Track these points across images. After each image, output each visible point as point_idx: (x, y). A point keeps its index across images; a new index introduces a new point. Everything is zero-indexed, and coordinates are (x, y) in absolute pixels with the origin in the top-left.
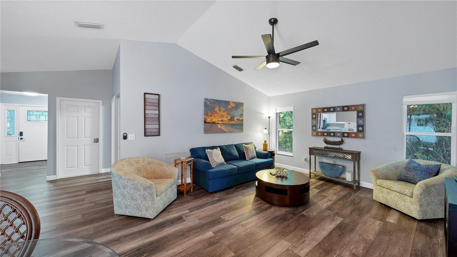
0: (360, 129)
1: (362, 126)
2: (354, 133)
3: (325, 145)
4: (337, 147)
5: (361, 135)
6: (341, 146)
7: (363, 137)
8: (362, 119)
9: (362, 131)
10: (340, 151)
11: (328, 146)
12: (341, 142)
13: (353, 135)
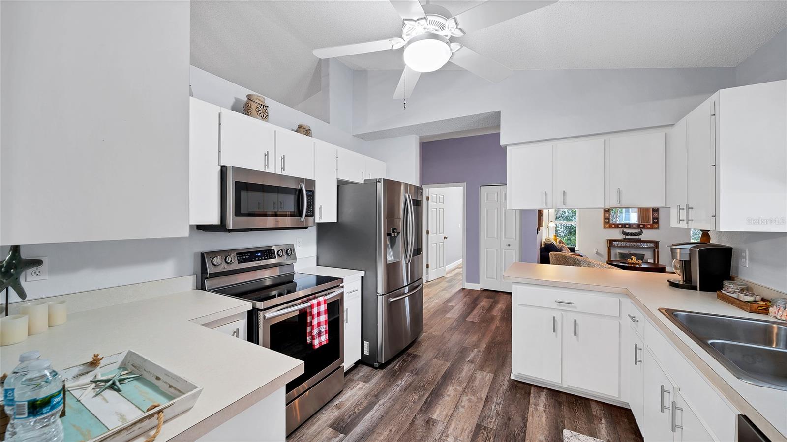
0: (656, 221)
1: (657, 218)
2: (650, 225)
3: (624, 236)
4: (637, 237)
5: (656, 226)
6: (640, 237)
7: (658, 228)
8: (657, 212)
9: (657, 223)
10: (639, 241)
11: (627, 237)
12: (640, 234)
13: (649, 226)
